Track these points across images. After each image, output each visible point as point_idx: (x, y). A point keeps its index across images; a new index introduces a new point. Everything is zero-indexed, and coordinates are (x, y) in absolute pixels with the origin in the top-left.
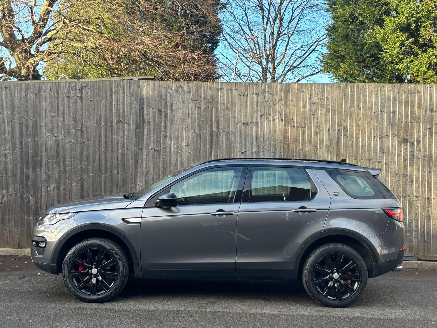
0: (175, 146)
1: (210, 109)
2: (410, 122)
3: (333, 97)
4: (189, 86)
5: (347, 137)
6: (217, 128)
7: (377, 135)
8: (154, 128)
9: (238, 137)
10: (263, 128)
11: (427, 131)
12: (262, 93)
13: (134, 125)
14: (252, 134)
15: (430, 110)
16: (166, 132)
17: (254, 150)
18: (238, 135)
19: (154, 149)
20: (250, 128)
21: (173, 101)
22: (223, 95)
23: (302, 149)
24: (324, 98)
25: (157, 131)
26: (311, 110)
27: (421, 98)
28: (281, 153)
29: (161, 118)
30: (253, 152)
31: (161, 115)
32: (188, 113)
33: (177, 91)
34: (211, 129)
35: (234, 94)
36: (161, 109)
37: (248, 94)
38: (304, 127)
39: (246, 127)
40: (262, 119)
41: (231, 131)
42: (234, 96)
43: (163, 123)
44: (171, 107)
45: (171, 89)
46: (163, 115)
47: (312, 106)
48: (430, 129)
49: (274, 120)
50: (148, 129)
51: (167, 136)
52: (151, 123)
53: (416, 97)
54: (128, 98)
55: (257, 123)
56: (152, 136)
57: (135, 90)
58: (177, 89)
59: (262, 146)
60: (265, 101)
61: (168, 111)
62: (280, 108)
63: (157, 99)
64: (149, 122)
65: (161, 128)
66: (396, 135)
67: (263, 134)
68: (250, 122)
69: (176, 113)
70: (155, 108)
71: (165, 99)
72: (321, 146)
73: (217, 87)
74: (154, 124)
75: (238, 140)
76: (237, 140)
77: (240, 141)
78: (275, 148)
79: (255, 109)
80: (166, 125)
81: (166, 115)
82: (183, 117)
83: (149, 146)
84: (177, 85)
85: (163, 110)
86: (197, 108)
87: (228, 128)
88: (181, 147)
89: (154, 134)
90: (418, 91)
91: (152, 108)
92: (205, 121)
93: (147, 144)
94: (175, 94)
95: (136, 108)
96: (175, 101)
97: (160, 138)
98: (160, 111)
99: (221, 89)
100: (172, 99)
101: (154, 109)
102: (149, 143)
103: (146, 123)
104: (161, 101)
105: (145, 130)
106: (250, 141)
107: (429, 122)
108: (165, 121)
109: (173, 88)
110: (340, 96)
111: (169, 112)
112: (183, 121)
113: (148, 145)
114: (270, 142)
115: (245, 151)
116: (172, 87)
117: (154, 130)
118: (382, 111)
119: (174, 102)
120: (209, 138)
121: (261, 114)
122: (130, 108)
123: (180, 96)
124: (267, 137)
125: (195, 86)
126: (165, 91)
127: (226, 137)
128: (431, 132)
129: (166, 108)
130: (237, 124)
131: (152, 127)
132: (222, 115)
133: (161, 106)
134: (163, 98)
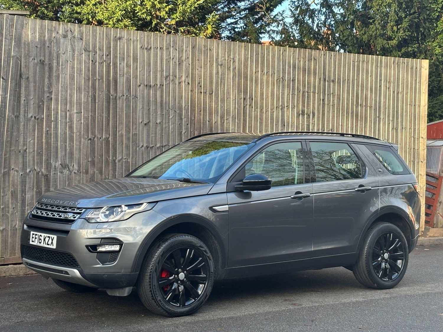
0: (63, 113)
1: (107, 64)
2: (307, 92)
3: (239, 59)
4: (80, 31)
5: (252, 107)
6: (116, 90)
7: (278, 105)
8: (35, 86)
9: (141, 103)
10: (168, 92)
11: (320, 102)
12: (167, 48)
13: (14, 81)
14: (156, 99)
15: (324, 80)
16: (51, 93)
17: (158, 121)
18: (141, 100)
19: (35, 117)
20: (153, 92)
21: (60, 50)
22: (123, 46)
23: (209, 121)
24: (230, 59)
25: (39, 92)
26: (217, 73)
27: (316, 66)
28: (187, 124)
29: (44, 73)
30: (157, 123)
31: (44, 69)
32: (79, 67)
33: (65, 36)
34: (109, 91)
35: (135, 46)
36: (43, 59)
37: (151, 48)
38: (211, 93)
39: (149, 90)
40: (167, 81)
41: (133, 95)
42: (135, 49)
43: (46, 80)
44: (58, 58)
45: (58, 33)
46: (47, 68)
47: (219, 68)
48: (323, 100)
49: (180, 83)
50: (27, 87)
51: (51, 99)
52: (31, 79)
53: (312, 64)
54: (8, 42)
55: (161, 86)
56: (32, 98)
57: (18, 30)
58: (65, 34)
59: (167, 116)
60: (170, 58)
61: (53, 63)
62: (187, 69)
63: (39, 46)
64: (28, 78)
65: (44, 87)
66: (295, 106)
67: (168, 100)
68: (153, 84)
69: (64, 67)
70: (36, 58)
71: (49, 45)
72: (228, 118)
73: (115, 35)
74: (35, 82)
75: (141, 108)
76: (139, 107)
77: (143, 108)
78: (181, 118)
79: (159, 69)
80: (50, 83)
81: (51, 68)
82: (72, 73)
83: (27, 113)
84: (66, 27)
85: (47, 62)
86: (91, 61)
87: (128, 90)
88: (70, 115)
89: (34, 95)
90: (314, 58)
91: (32, 58)
92: (101, 80)
93: (25, 110)
94: (62, 40)
95: (17, 58)
96: (63, 50)
97: (43, 102)
98: (42, 62)
99: (120, 38)
100: (58, 47)
101: (35, 59)
102: (28, 108)
103: (24, 79)
104: (44, 50)
105: (21, 90)
106: (154, 108)
107: (322, 93)
108: (50, 77)
109: (61, 32)
110: (245, 58)
111: (55, 65)
112: (73, 79)
113: (26, 111)
114: (175, 110)
115: (148, 121)
116: (59, 30)
117: (35, 90)
118: (284, 78)
119: (61, 51)
120: (106, 103)
121: (166, 74)
122: (9, 56)
123: (69, 44)
124: (173, 104)
125: (88, 31)
126: (50, 35)
127: (126, 103)
128: (324, 104)
129: (51, 60)
130: (140, 86)
131: (32, 85)
132: (122, 73)
133: (44, 56)
134: (47, 45)
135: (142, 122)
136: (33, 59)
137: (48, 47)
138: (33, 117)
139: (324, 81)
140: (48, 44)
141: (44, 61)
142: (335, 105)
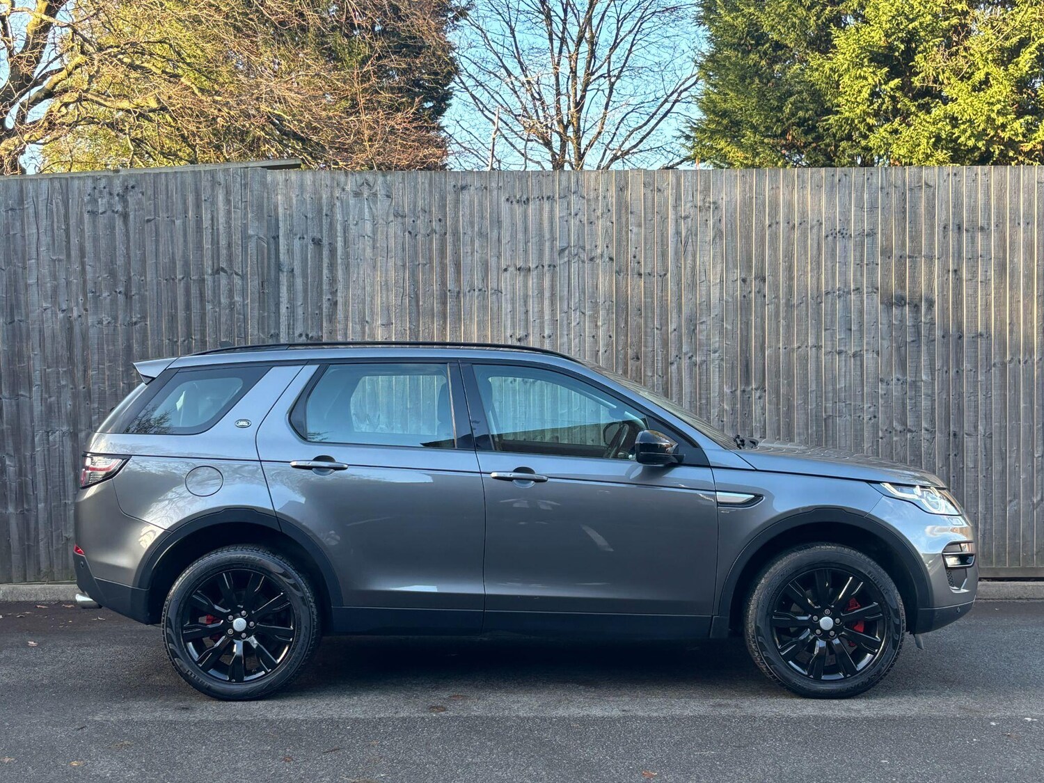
0: (358, 327)
1: (438, 236)
2: (910, 257)
3: (729, 203)
4: (385, 181)
5: (765, 296)
6: (458, 280)
7: (833, 288)
8: (305, 285)
9: (509, 302)
10: (567, 278)
11: (949, 276)
12: (562, 195)
13: (256, 277)
14: (541, 293)
15: (956, 227)
16: (334, 293)
17: (547, 333)
18: (508, 296)
19: (307, 335)
20: (535, 280)
21: (348, 219)
22: (470, 201)
23: (659, 327)
24: (707, 205)
25: (312, 292)
26: (678, 233)
27: (934, 199)
28: (610, 337)
29: (321, 259)
30: (544, 337)
31: (321, 254)
32: (385, 246)
33: (357, 194)
34: (444, 284)
35: (495, 200)
36: (320, 237)
37: (528, 199)
38: (663, 273)
39: (526, 277)
40: (563, 258)
41: (492, 289)
42: (495, 203)
43: (325, 271)
44: (345, 232)
45: (343, 190)
46: (325, 253)
47: (680, 225)
48: (955, 271)
49: (592, 259)
50: (291, 286)
51: (336, 303)
52: (297, 271)
53: (921, 197)
54: (240, 214)
55: (552, 268)
56: (300, 303)
57: (255, 193)
58: (358, 190)
59: (565, 322)
60: (570, 214)
61: (337, 242)
62: (607, 231)
63: (310, 215)
64: (293, 270)
65: (321, 284)
66: (877, 289)
67: (566, 292)
68: (534, 266)
69: (357, 247)
70: (305, 236)
71: (328, 213)
72: (704, 319)
73: (453, 183)
74: (305, 276)
75: (508, 310)
76: (506, 309)
77: (513, 311)
78: (596, 325)
80: (333, 277)
81: (333, 251)
82: (373, 255)
83: (293, 329)
84: (358, 179)
85: (325, 242)
86: (407, 233)
87: (483, 280)
88: (372, 330)
89: (305, 298)
90: (926, 184)
91: (298, 236)
92: (428, 266)
93: (289, 325)
94: (352, 201)
95: (259, 238)
96: (354, 218)
97: (320, 308)
98: (317, 243)
99: (463, 188)
100: (346, 213)
101: (303, 238)
102: (293, 320)
103: (285, 274)
104: (321, 220)
105: (281, 291)
106: (536, 310)
107: (953, 256)
108: (332, 266)
109: (348, 188)
110: (744, 198)
111: (340, 245)
112: (374, 267)
113: (291, 327)
114: (583, 310)
115: (525, 334)
116: (346, 184)
117: (305, 291)
118: (845, 232)
119: (351, 222)
120: (439, 305)
121: (561, 245)
122: (245, 237)
123: (366, 206)
124: (577, 300)
125: (400, 180)
126: (329, 194)
127: (479, 302)
128: (958, 280)
129: (332, 234)
130: (506, 270)
131: (299, 282)
132: (469, 251)
133: (321, 231)
134: (324, 212)
135: (511, 336)
136: (300, 238)
137: (327, 215)
138: (304, 336)
139: (956, 231)
140: (327, 211)
141: (320, 240)
142: (990, 280)
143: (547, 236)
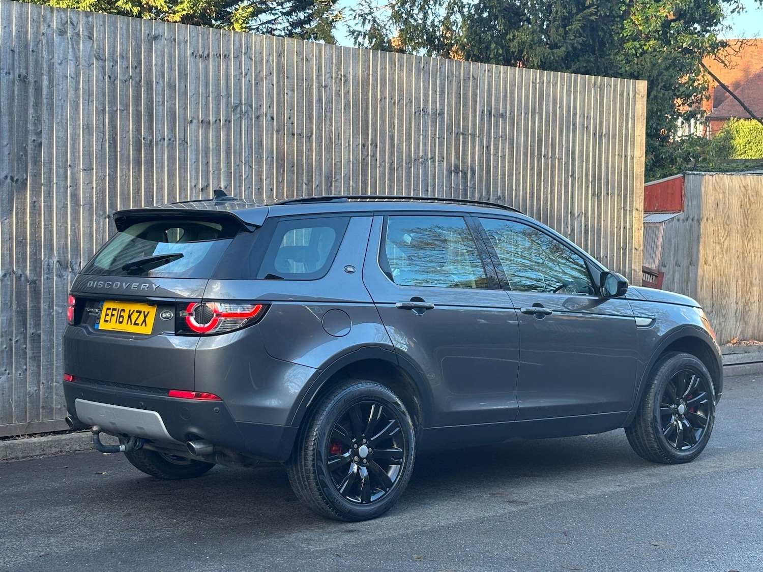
0: (61, 171)
1: (134, 83)
2: (463, 134)
3: (354, 77)
4: (88, 22)
5: (377, 160)
6: (151, 129)
7: (418, 156)
8: (11, 122)
9: (193, 152)
10: (239, 133)
11: (483, 151)
12: (236, 55)
14: (219, 145)
15: (488, 113)
16: (39, 134)
17: (223, 184)
18: (193, 147)
19: (12, 178)
20: (214, 133)
21: (53, 57)
22: (161, 50)
23: (307, 183)
24: (340, 77)
25: (18, 132)
26: (320, 100)
27: (477, 89)
28: (271, 190)
29: (27, 98)
31: (26, 91)
32: (87, 88)
33: (62, 33)
34: (138, 130)
35: (182, 52)
36: (24, 73)
37: (208, 55)
38: (309, 134)
39: (207, 130)
40: (236, 114)
41: (180, 139)
42: (182, 56)
43: (31, 111)
44: (49, 71)
45: (49, 26)
46: (31, 90)
47: (321, 92)
48: (487, 147)
49: (258, 117)
51: (40, 144)
52: (4, 109)
53: (470, 87)
55: (227, 122)
56: (5, 143)
58: (62, 28)
59: (237, 175)
60: (241, 73)
61: (42, 80)
62: (269, 93)
63: (17, 50)
65: (26, 124)
66: (444, 159)
67: (238, 147)
68: (214, 120)
69: (61, 87)
70: (11, 72)
71: (34, 49)
72: (337, 178)
73: (147, 32)
74: (11, 114)
75: (193, 161)
76: (191, 159)
77: (197, 161)
78: (261, 179)
80: (38, 117)
81: (38, 90)
82: (76, 98)
84: (63, 16)
85: (31, 78)
86: (107, 78)
87: (172, 130)
88: (73, 174)
89: (11, 137)
90: (473, 76)
91: (5, 71)
92: (125, 112)
94: (57, 40)
96: (59, 57)
97: (25, 150)
98: (23, 79)
99: (156, 38)
100: (51, 52)
101: (9, 73)
104: (26, 56)
106: (215, 162)
107: (486, 135)
108: (37, 105)
109: (54, 25)
110: (364, 74)
111: (45, 83)
112: (76, 110)
114: (250, 164)
115: (206, 184)
116: (52, 21)
117: (11, 129)
118: (426, 110)
119: (56, 60)
120: (134, 152)
121: (235, 102)
123: (70, 46)
124: (247, 155)
125: (101, 23)
126: (35, 29)
127: (168, 152)
128: (489, 154)
129: (38, 75)
130: (191, 122)
132: (161, 100)
133: (27, 68)
134: (31, 47)
135: (195, 186)
136: (6, 73)
137: (33, 51)
138: (9, 178)
139: (488, 115)
140: (33, 46)
141: (25, 77)
142: (505, 155)
143: (223, 92)
